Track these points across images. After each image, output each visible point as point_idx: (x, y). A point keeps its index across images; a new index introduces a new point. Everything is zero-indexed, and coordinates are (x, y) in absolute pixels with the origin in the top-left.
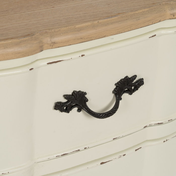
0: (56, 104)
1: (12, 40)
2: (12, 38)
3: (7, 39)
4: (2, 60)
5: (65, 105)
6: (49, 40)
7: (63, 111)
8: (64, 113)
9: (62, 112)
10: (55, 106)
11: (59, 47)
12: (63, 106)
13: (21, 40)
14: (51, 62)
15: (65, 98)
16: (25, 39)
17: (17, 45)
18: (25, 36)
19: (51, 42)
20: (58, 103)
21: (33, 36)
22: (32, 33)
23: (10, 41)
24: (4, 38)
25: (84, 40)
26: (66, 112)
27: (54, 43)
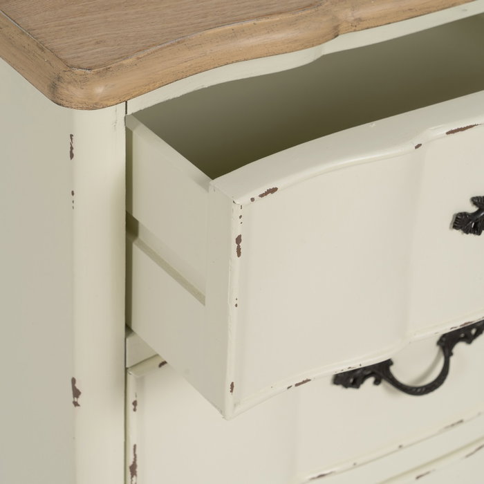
0: (457, 218)
1: (280, 16)
2: (280, 13)
3: (271, 14)
4: (264, 57)
5: (475, 219)
6: (350, 14)
7: (471, 232)
8: (471, 236)
9: (467, 233)
10: (455, 223)
11: (368, 28)
12: (470, 220)
13: (297, 15)
14: (453, 129)
15: (475, 204)
16: (304, 13)
17: (290, 25)
18: (304, 8)
19: (353, 18)
20: (461, 214)
21: (320, 8)
22: (316, 2)
23: (277, 18)
24: (265, 12)
25: (415, 14)
26: (474, 233)
27: (360, 20)
